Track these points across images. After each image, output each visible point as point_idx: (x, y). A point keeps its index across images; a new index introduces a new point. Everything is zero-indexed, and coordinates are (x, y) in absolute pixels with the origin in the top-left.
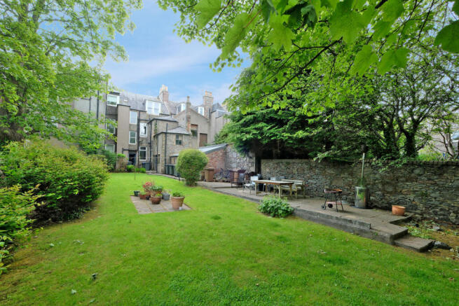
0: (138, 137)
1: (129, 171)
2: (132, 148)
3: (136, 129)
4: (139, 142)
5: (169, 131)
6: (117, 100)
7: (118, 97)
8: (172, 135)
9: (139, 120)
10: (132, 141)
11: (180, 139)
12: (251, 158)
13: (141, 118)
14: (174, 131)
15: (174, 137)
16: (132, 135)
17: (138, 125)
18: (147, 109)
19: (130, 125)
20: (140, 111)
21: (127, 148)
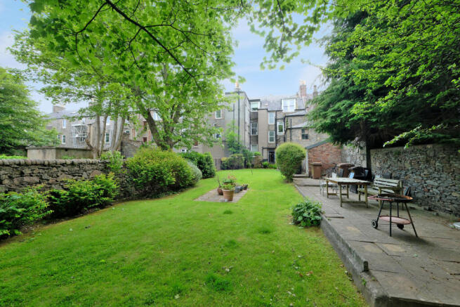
0: (276, 136)
1: (265, 167)
2: (271, 146)
3: (274, 128)
4: (277, 140)
5: (293, 127)
6: (257, 105)
7: (259, 103)
8: (297, 131)
9: (276, 120)
10: (272, 140)
11: (306, 133)
12: (361, 148)
13: (278, 117)
14: (300, 126)
15: (300, 131)
16: (271, 134)
17: (276, 125)
18: (283, 108)
19: (269, 125)
20: (277, 111)
21: (266, 146)
